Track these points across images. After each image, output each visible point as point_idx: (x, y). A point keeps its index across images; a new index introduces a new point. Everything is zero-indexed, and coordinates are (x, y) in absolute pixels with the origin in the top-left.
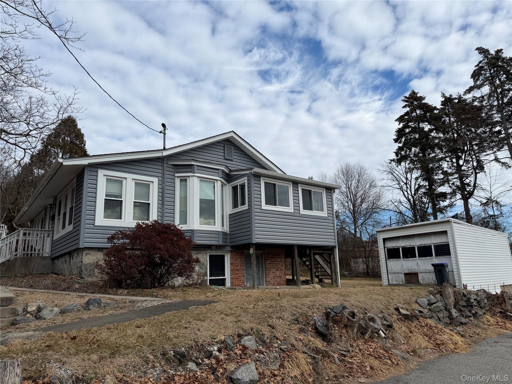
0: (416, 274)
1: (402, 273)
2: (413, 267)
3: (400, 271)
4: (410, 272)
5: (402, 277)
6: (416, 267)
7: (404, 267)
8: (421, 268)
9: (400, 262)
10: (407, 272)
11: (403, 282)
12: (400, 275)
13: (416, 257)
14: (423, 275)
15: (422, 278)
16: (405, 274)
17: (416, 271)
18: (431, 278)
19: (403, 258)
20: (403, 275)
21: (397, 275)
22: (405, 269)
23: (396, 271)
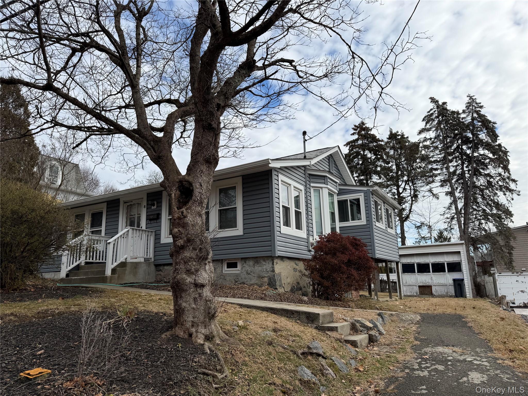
0: (430, 287)
1: (416, 286)
2: (427, 281)
3: (414, 284)
4: (424, 285)
5: (417, 289)
6: (430, 281)
7: (419, 280)
8: (435, 281)
9: (414, 276)
10: (421, 284)
11: (417, 293)
12: (415, 287)
13: (430, 272)
14: (436, 287)
15: (435, 290)
16: (419, 287)
17: (430, 284)
18: (443, 290)
19: (418, 272)
20: (418, 288)
21: (411, 287)
22: (419, 282)
23: (411, 283)
